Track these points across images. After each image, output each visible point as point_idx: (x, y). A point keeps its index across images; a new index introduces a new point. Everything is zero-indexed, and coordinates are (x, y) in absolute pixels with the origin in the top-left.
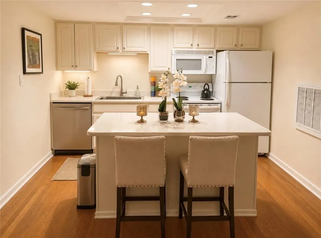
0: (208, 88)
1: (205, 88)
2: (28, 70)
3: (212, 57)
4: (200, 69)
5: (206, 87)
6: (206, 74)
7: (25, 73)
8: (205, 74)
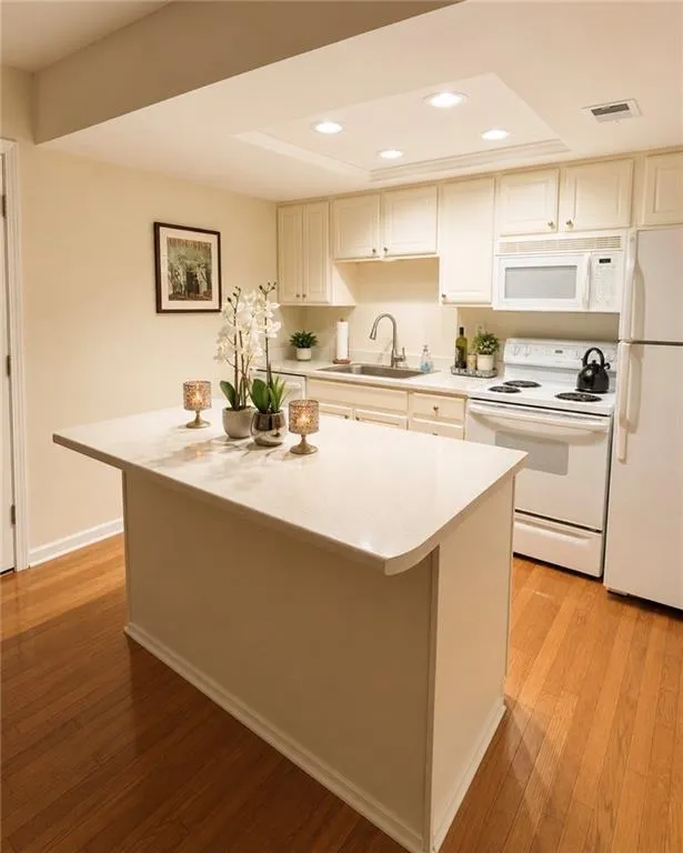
0: (599, 362)
1: (589, 362)
2: (167, 304)
3: (608, 261)
4: (572, 295)
5: (594, 357)
6: (592, 310)
7: (159, 310)
8: (587, 310)
